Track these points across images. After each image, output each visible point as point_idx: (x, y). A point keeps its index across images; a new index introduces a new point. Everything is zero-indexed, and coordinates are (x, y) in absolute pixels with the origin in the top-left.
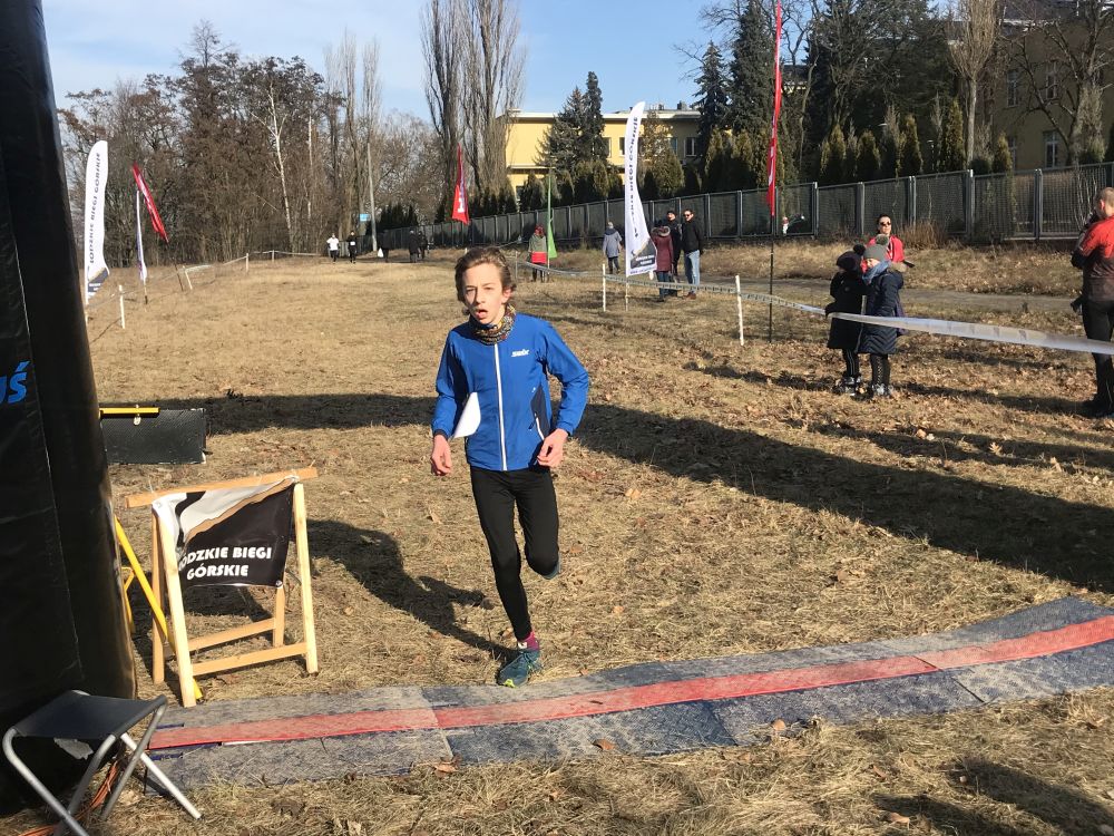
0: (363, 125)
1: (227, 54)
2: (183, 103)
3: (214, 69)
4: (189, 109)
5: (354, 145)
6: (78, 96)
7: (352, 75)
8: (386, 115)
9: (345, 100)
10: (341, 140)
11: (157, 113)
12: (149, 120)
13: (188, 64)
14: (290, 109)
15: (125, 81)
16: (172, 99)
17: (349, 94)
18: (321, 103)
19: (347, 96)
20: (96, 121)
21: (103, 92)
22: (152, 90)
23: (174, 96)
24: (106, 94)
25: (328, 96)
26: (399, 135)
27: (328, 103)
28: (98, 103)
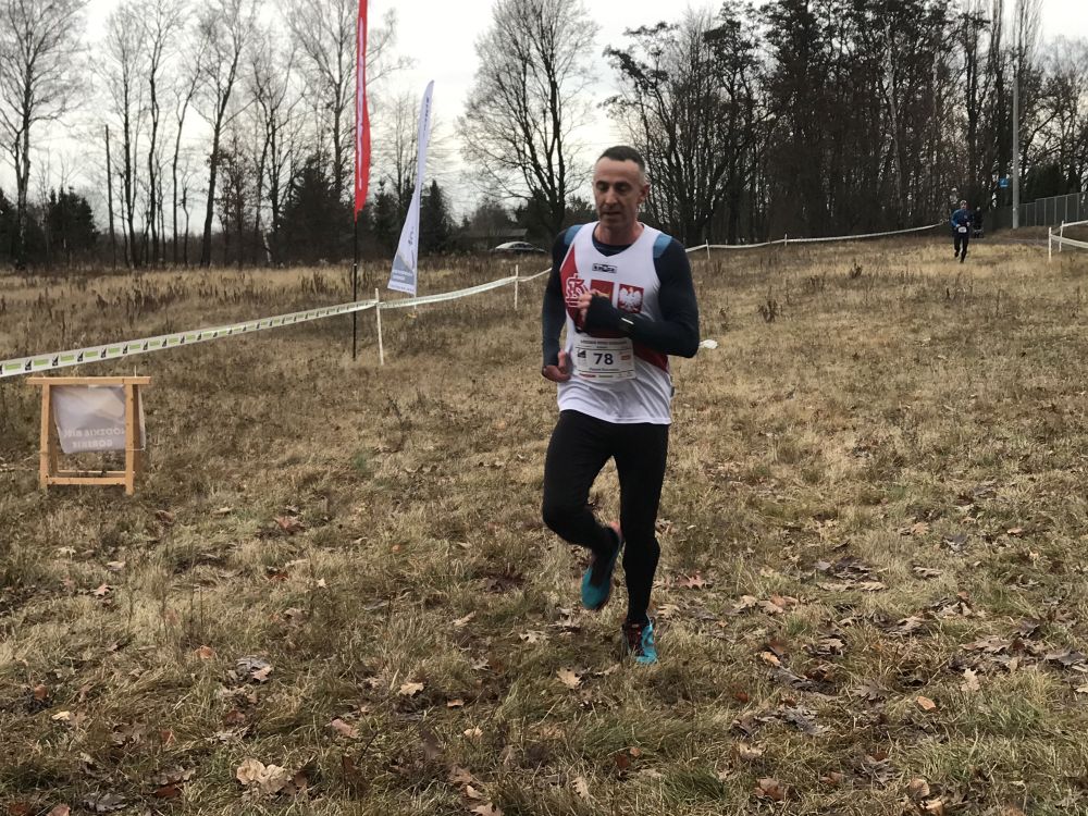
0: (1014, 57)
2: (768, 35)
4: (778, 44)
5: (999, 84)
6: (638, 32)
8: (1049, 41)
10: (982, 79)
11: (736, 50)
12: (722, 57)
14: (914, 36)
15: (696, 11)
16: (755, 32)
17: (995, 17)
18: (955, 27)
19: (991, 18)
20: (657, 63)
21: (669, 25)
22: (729, 22)
23: (758, 27)
24: (672, 28)
25: (966, 16)
26: (1065, 70)
27: (965, 26)
28: (662, 40)
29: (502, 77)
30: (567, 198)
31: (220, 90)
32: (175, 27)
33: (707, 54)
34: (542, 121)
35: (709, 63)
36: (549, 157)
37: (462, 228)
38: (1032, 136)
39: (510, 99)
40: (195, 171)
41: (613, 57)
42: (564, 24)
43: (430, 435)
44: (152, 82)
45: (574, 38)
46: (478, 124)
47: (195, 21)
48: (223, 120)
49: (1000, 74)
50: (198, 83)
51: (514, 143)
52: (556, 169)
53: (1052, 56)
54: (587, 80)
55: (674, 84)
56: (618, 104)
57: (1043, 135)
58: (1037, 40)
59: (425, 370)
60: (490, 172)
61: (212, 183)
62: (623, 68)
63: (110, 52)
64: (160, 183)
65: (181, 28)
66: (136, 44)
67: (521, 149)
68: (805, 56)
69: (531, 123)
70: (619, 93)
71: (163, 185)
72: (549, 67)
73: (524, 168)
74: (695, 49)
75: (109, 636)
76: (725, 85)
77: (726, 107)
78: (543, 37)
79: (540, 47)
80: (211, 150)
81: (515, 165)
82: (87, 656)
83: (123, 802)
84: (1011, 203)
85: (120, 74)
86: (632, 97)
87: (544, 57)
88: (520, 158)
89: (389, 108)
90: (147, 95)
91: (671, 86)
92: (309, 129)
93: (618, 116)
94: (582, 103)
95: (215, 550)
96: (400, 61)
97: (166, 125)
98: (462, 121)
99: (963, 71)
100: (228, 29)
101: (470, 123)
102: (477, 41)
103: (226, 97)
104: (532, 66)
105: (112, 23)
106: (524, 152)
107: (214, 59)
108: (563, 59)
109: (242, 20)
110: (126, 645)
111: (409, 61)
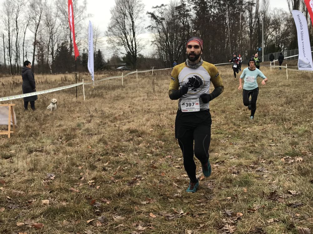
0: (262, 14)
2: (194, 8)
4: (196, 10)
5: (258, 21)
6: (156, 7)
8: (272, 9)
9: (255, 4)
10: (253, 20)
11: (184, 12)
12: (181, 14)
14: (234, 8)
16: (190, 7)
18: (245, 5)
19: (256, 2)
20: (162, 16)
21: (164, 5)
22: (182, 4)
23: (191, 6)
24: (165, 6)
25: (249, 2)
26: (277, 18)
27: (248, 5)
28: (163, 9)
29: (118, 20)
30: (137, 54)
31: (36, 23)
32: (23, 5)
33: (176, 13)
34: (130, 32)
35: (177, 16)
36: (132, 42)
37: (107, 63)
38: (268, 36)
39: (120, 26)
40: (29, 47)
41: (149, 14)
42: (135, 4)
43: (98, 118)
44: (16, 21)
45: (138, 8)
46: (111, 33)
47: (29, 4)
48: (37, 32)
49: (259, 19)
50: (30, 21)
51: (122, 38)
52: (134, 46)
53: (273, 14)
54: (142, 21)
55: (167, 22)
56: (151, 28)
57: (271, 36)
58: (269, 9)
59: (97, 102)
60: (115, 47)
61: (34, 50)
62: (152, 17)
63: (4, 13)
64: (19, 50)
65: (25, 5)
66: (12, 10)
67: (124, 40)
68: (204, 14)
69: (127, 33)
70: (151, 24)
71: (20, 51)
72: (131, 17)
73: (125, 46)
74: (173, 12)
75: (12, 169)
76: (181, 22)
77: (181, 28)
78: (130, 8)
79: (129, 11)
80: (34, 41)
81: (122, 45)
82: (6, 174)
83: (18, 207)
84: (262, 55)
85: (7, 19)
86: (155, 25)
87: (131, 15)
88: (123, 43)
89: (85, 28)
90: (15, 25)
91: (166, 22)
92: (62, 34)
93: (151, 31)
94: (141, 28)
95: (39, 148)
96: (88, 15)
97: (21, 34)
98: (107, 32)
99: (248, 18)
100: (38, 6)
101: (109, 33)
102: (111, 9)
103: (38, 26)
104: (127, 16)
105: (4, 4)
106: (125, 41)
107: (34, 14)
108: (135, 14)
109: (42, 3)
110: (17, 171)
111: (91, 15)
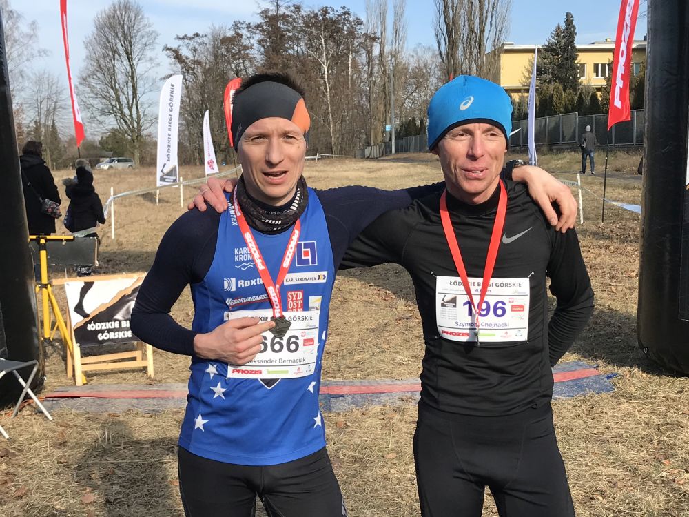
0: (392, 56)
1: (294, 5)
2: (260, 42)
3: (284, 16)
4: (263, 46)
5: (384, 73)
6: (183, 38)
7: (384, 19)
10: (376, 69)
11: (240, 51)
13: (264, 13)
15: (217, 28)
18: (360, 41)
19: (380, 36)
20: (194, 56)
22: (237, 33)
23: (253, 38)
24: (203, 36)
25: (366, 34)
27: (366, 41)
28: (197, 43)
29: (100, 61)
33: (223, 51)
34: (125, 88)
35: (223, 56)
36: (130, 109)
38: (405, 101)
39: (106, 74)
41: (168, 52)
42: (138, 32)
45: (144, 40)
46: (88, 89)
49: (384, 67)
51: (110, 101)
52: (135, 116)
55: (205, 69)
57: (410, 101)
58: (404, 48)
62: (174, 57)
67: (114, 103)
69: (119, 89)
72: (128, 58)
73: (116, 116)
74: (216, 49)
76: (233, 69)
78: (125, 37)
79: (123, 43)
81: (111, 114)
87: (127, 53)
88: (113, 110)
89: (31, 79)
94: (150, 79)
96: (39, 52)
99: (365, 64)
101: (81, 88)
102: (85, 40)
104: (120, 55)
106: (116, 107)
108: (137, 52)
111: (45, 52)
